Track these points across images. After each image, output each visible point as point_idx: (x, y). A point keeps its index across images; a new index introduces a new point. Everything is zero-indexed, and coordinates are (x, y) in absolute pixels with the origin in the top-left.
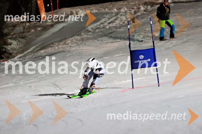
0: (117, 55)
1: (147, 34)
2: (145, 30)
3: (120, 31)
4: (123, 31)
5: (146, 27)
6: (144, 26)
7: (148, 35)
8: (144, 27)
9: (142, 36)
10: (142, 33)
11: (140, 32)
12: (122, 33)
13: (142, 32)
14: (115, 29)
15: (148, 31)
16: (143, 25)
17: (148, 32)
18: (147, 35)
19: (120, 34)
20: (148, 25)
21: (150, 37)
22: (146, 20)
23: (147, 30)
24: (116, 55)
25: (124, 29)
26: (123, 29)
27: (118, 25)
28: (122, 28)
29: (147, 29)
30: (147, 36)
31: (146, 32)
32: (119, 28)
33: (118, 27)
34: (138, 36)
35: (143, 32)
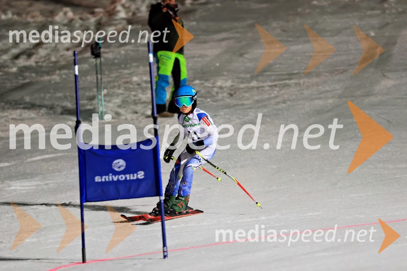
0: (39, 158)
1: (134, 93)
2: (129, 80)
3: (50, 81)
4: (59, 81)
5: (132, 71)
6: (125, 68)
7: (136, 98)
8: (126, 71)
9: (118, 101)
10: (121, 91)
11: (114, 87)
12: (57, 87)
13: (119, 87)
14: (33, 75)
15: (139, 85)
16: (123, 66)
17: (136, 86)
18: (135, 96)
19: (49, 92)
20: (137, 67)
21: (144, 102)
22: (132, 51)
23: (135, 82)
24: (35, 157)
25: (64, 76)
26: (58, 75)
27: (44, 64)
28: (58, 72)
29: (135, 79)
30: (135, 100)
31: (131, 86)
32: (48, 73)
33: (44, 69)
34: (107, 99)
35: (123, 89)
